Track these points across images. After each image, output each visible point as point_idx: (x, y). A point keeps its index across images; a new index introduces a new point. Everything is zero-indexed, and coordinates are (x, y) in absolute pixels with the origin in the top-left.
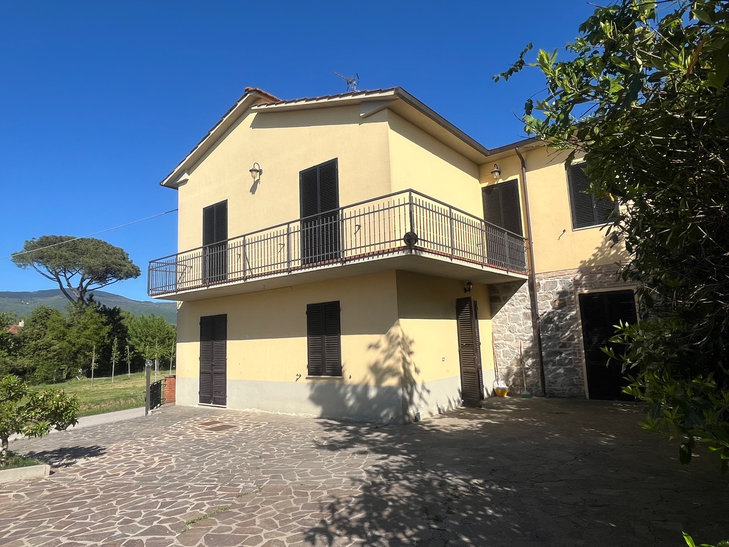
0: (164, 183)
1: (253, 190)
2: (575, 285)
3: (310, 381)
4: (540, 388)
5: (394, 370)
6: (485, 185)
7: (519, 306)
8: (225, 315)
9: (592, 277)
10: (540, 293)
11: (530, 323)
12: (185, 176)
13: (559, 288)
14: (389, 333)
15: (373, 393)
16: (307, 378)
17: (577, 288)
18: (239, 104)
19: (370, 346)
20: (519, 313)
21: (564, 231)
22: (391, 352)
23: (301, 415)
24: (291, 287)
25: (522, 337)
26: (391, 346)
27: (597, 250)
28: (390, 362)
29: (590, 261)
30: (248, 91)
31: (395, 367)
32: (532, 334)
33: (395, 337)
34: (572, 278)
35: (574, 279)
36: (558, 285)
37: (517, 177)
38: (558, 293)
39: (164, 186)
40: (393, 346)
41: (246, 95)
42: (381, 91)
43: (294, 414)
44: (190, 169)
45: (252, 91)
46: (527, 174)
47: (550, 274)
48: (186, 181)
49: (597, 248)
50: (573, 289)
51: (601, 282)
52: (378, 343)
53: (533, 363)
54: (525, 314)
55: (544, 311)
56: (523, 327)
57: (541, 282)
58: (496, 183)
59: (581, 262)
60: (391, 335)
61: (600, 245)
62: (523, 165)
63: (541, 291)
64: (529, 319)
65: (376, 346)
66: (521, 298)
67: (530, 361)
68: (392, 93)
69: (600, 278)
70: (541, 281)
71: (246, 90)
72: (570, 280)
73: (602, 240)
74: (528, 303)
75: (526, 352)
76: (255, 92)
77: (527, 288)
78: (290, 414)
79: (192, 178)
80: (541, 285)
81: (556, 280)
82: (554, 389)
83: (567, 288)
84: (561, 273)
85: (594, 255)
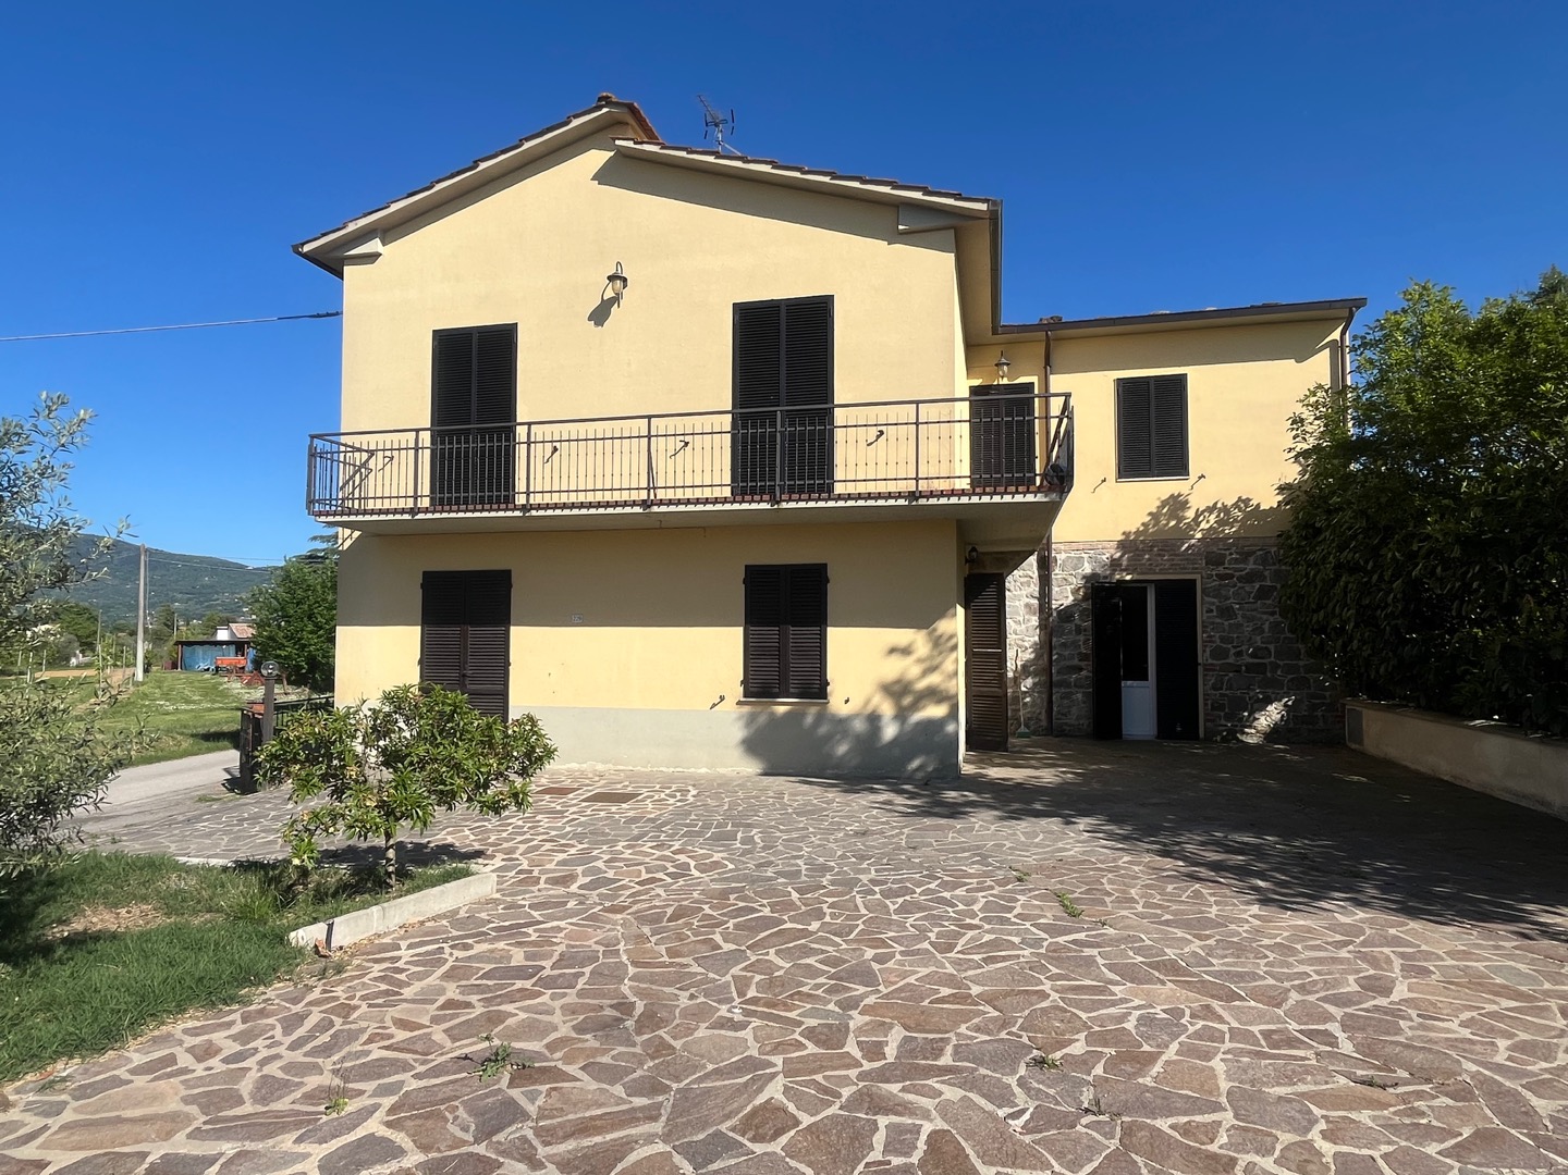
0: (306, 248)
1: (600, 315)
2: (1111, 565)
3: (746, 709)
4: (1044, 723)
5: (941, 692)
6: (977, 382)
7: (1019, 592)
8: (508, 573)
9: (1138, 555)
10: (1057, 574)
11: (1035, 621)
12: (374, 245)
13: (1087, 569)
14: (935, 630)
15: (890, 731)
16: (739, 703)
17: (1116, 570)
18: (576, 123)
19: (893, 651)
20: (1017, 603)
21: (1105, 480)
22: (935, 662)
23: (722, 771)
24: (704, 528)
25: (1020, 642)
26: (935, 653)
27: (1149, 518)
28: (934, 679)
29: (1137, 532)
30: (607, 101)
31: (943, 687)
32: (1037, 638)
33: (945, 638)
34: (1108, 555)
35: (1111, 557)
36: (1086, 564)
37: (1034, 379)
38: (1084, 577)
39: (305, 256)
40: (941, 653)
41: (599, 108)
42: (958, 197)
43: (703, 770)
44: (391, 230)
45: (617, 104)
46: (1053, 378)
47: (1075, 546)
48: (374, 257)
49: (1150, 514)
50: (1108, 572)
51: (1151, 564)
52: (910, 646)
53: (1034, 684)
54: (1027, 606)
55: (1060, 602)
56: (1023, 626)
57: (1058, 556)
58: (996, 383)
59: (1124, 533)
60: (939, 632)
61: (1155, 511)
62: (1048, 362)
63: (1057, 571)
64: (1035, 614)
65: (906, 651)
66: (1022, 580)
67: (1029, 682)
68: (983, 207)
69: (1149, 560)
70: (1060, 556)
71: (600, 99)
72: (1104, 557)
73: (1158, 503)
74: (1035, 589)
75: (1024, 666)
76: (626, 110)
77: (1035, 564)
78: (693, 770)
79: (394, 253)
80: (1059, 562)
81: (1083, 555)
82: (1066, 724)
83: (1098, 571)
84: (1091, 547)
85: (1143, 524)
